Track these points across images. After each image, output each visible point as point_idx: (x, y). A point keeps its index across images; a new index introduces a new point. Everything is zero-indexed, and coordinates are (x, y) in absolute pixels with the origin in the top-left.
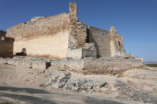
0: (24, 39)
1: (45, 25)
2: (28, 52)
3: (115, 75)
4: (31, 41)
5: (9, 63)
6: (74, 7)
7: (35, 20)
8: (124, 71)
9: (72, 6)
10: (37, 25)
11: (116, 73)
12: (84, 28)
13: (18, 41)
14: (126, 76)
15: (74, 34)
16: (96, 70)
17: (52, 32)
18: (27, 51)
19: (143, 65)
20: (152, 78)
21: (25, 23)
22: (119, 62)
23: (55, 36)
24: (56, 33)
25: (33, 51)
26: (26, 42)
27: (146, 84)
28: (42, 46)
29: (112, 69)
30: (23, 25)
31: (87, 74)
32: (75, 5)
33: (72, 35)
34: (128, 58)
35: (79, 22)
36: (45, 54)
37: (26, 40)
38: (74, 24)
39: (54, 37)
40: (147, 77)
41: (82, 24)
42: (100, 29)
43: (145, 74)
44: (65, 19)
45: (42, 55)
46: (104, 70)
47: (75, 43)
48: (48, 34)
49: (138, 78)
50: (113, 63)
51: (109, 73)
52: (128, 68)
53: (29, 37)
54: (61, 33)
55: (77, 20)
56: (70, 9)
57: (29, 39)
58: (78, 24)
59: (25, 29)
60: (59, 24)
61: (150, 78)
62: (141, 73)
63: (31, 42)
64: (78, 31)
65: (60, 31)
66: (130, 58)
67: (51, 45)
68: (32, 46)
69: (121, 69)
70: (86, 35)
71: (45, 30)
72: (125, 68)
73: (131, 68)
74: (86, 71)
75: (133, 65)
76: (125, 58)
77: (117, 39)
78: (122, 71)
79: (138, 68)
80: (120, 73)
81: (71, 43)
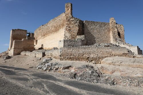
0: (42, 38)
1: (53, 25)
2: (44, 47)
3: (91, 61)
4: (46, 38)
6: (69, 6)
8: (103, 58)
9: (67, 7)
10: (49, 25)
11: (92, 60)
12: (77, 23)
13: (39, 39)
14: (104, 63)
15: (68, 29)
16: (71, 57)
17: (56, 29)
19: (128, 53)
20: (127, 65)
21: (43, 25)
22: (96, 50)
24: (58, 30)
25: (47, 45)
26: (43, 40)
27: (118, 70)
29: (88, 57)
30: (42, 27)
31: (63, 60)
34: (109, 46)
35: (72, 18)
37: (43, 38)
38: (69, 21)
39: (58, 33)
40: (123, 64)
41: (75, 20)
42: (97, 22)
43: (121, 60)
46: (79, 57)
47: (69, 37)
48: (54, 32)
49: (114, 65)
50: (89, 51)
51: (85, 59)
52: (107, 55)
53: (44, 35)
55: (71, 17)
56: (66, 9)
58: (71, 21)
60: (60, 23)
61: (125, 65)
62: (117, 59)
64: (71, 26)
65: (61, 28)
66: (111, 46)
68: (46, 42)
69: (99, 56)
70: (78, 29)
71: (53, 29)
72: (104, 56)
73: (111, 55)
74: (62, 57)
75: (113, 53)
76: (105, 46)
77: (116, 30)
78: (99, 58)
79: (121, 56)
80: (97, 60)
81: (65, 37)
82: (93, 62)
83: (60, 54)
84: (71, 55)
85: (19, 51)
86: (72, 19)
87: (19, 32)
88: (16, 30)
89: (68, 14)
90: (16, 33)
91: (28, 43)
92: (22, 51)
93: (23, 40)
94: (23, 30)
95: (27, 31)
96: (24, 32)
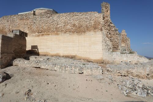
0: (34, 34)
1: (69, 22)
5: (43, 67)
7: (41, 11)
9: (106, 7)
10: (56, 19)
17: (79, 30)
18: (40, 49)
23: (83, 35)
24: (84, 32)
25: (50, 49)
26: (37, 38)
28: (64, 45)
32: (109, 6)
33: (108, 37)
36: (69, 55)
37: (38, 36)
38: (109, 26)
41: (115, 27)
44: (97, 19)
45: (65, 55)
47: (111, 46)
48: (73, 32)
53: (41, 32)
54: (92, 33)
55: (110, 21)
56: (104, 9)
57: (43, 35)
58: (112, 26)
59: (34, 21)
60: (88, 23)
63: (47, 39)
64: (112, 33)
65: (90, 31)
67: (78, 45)
68: (48, 44)
71: (68, 27)
91: (20, 42)
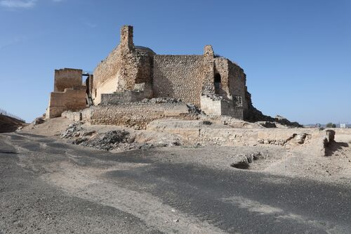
3: (133, 126)
6: (126, 32)
9: (123, 32)
11: (135, 124)
12: (136, 61)
15: (124, 72)
16: (106, 119)
19: (188, 112)
29: (128, 119)
30: (101, 64)
31: (95, 124)
33: (122, 75)
34: (161, 102)
38: (125, 58)
41: (133, 57)
46: (117, 119)
47: (124, 86)
50: (131, 110)
51: (124, 123)
52: (156, 117)
55: (128, 50)
56: (121, 36)
58: (128, 58)
69: (144, 118)
70: (137, 72)
72: (151, 117)
73: (163, 117)
74: (94, 120)
75: (166, 113)
76: (156, 102)
77: (212, 69)
78: (144, 121)
79: (177, 117)
80: (141, 124)
81: (120, 86)
82: (136, 126)
83: (90, 116)
84: (106, 116)
85: (58, 110)
86: (129, 55)
87: (66, 75)
88: (61, 70)
89: (124, 46)
90: (63, 76)
91: (75, 95)
92: (64, 110)
93: (65, 90)
94: (75, 70)
95: (81, 70)
96: (76, 73)
